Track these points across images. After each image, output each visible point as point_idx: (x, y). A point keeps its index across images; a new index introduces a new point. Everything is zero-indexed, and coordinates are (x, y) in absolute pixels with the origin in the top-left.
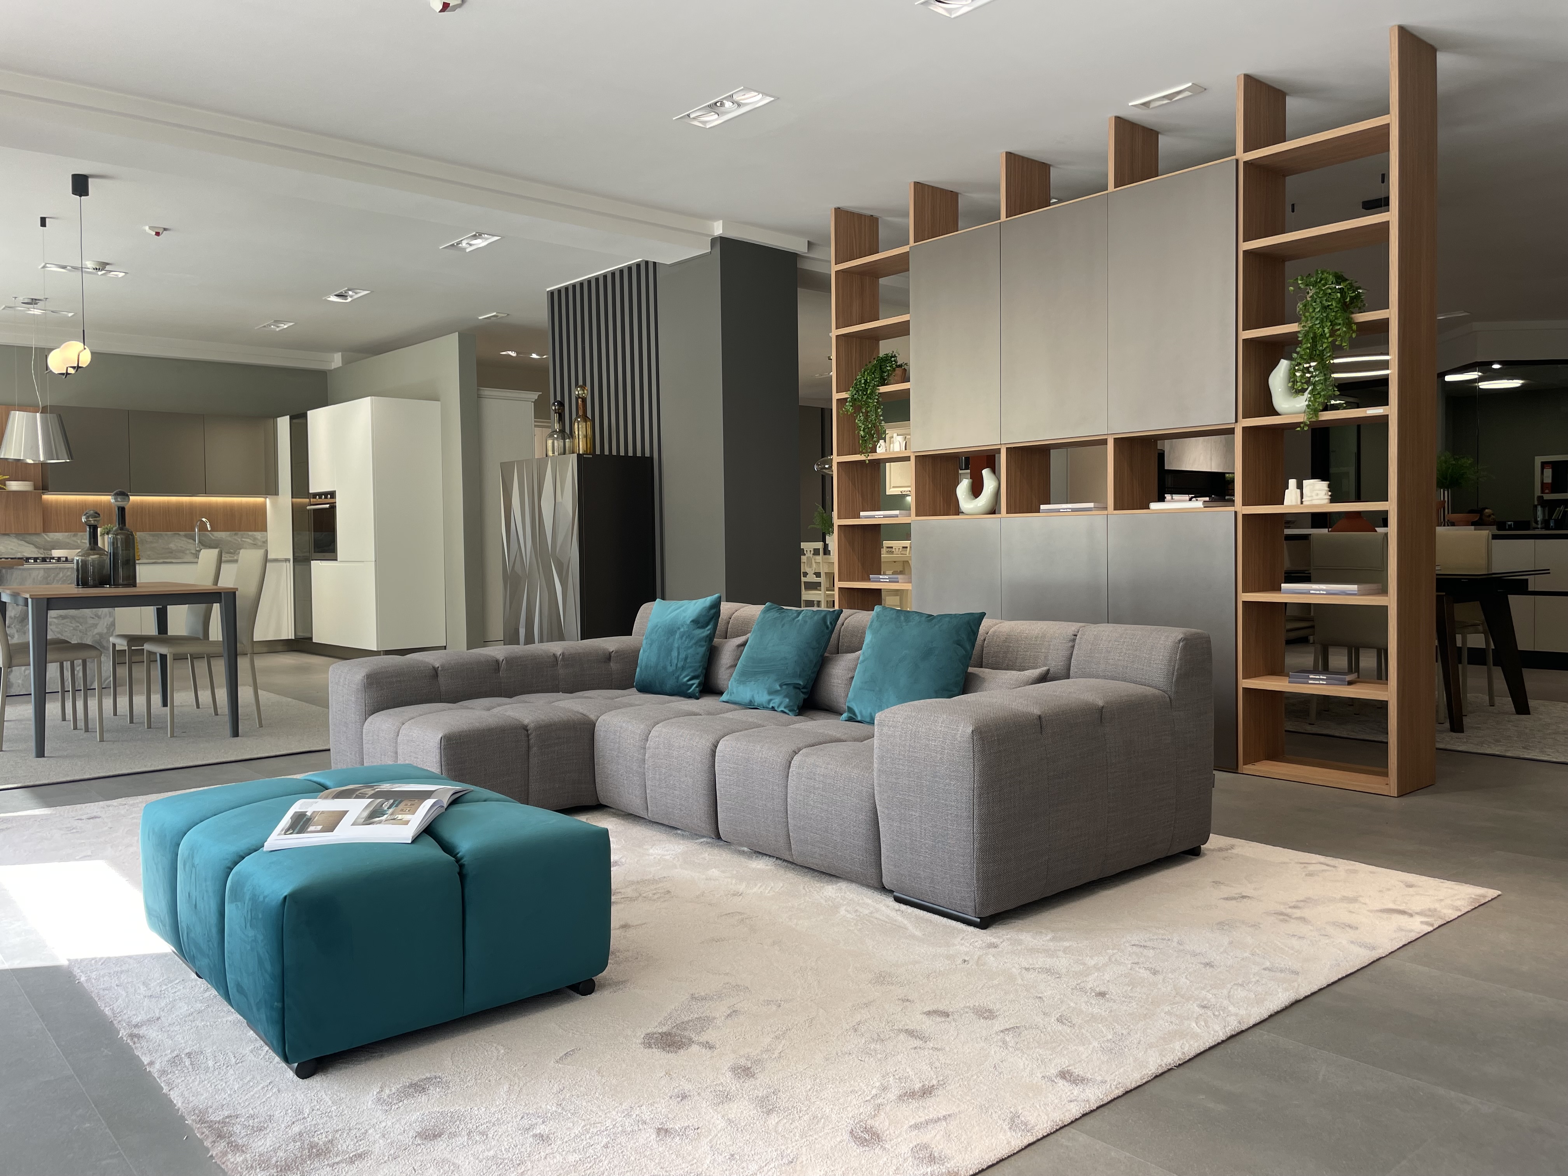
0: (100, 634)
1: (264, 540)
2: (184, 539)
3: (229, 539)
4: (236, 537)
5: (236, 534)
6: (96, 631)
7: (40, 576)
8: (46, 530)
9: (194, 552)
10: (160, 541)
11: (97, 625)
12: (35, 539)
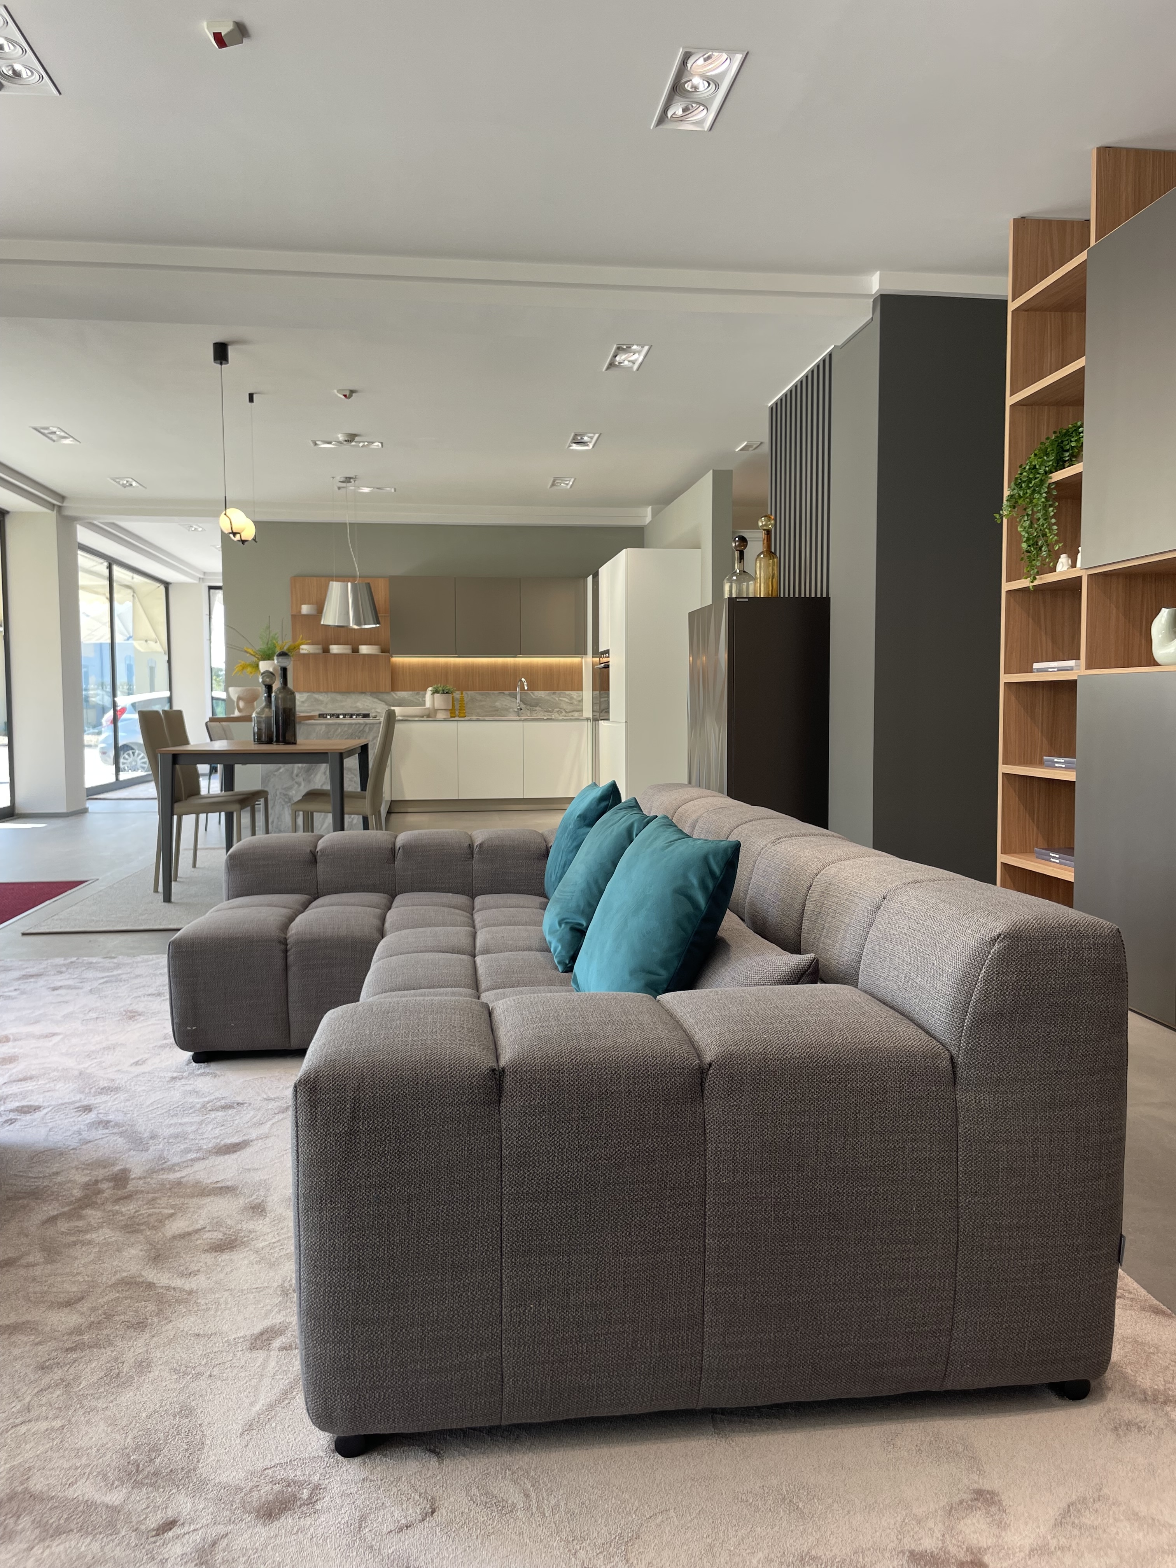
1: (580, 699)
2: (508, 698)
3: (548, 698)
4: (554, 696)
5: (554, 694)
7: (323, 730)
8: (394, 689)
9: (516, 710)
10: (488, 699)
12: (386, 697)
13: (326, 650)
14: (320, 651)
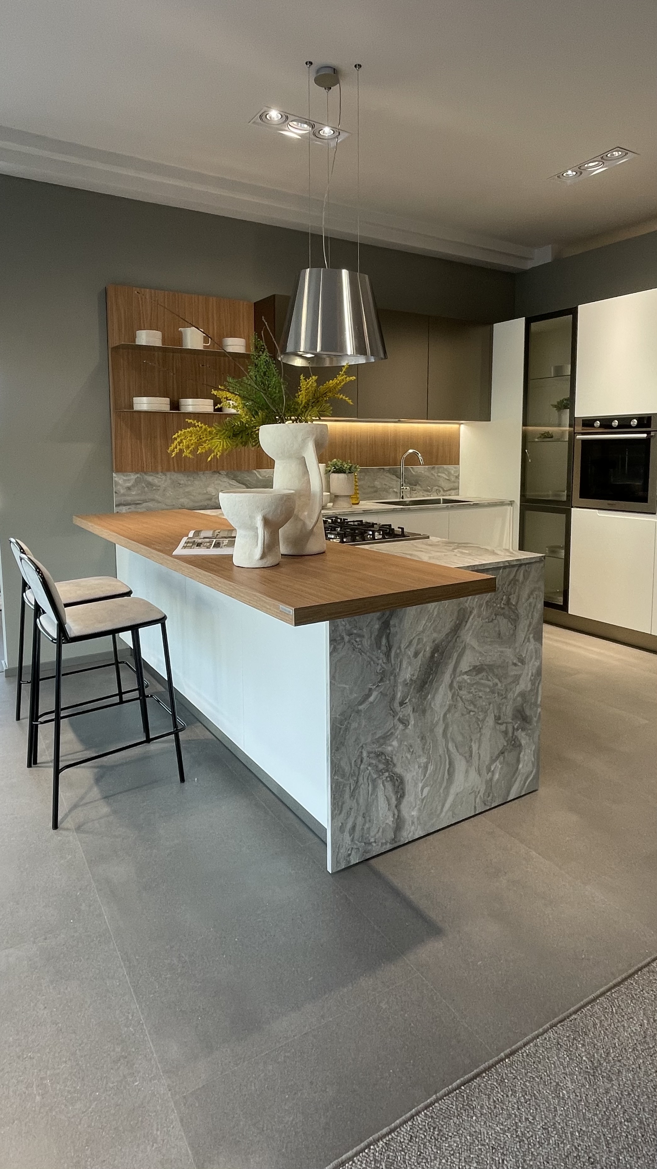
0: (522, 694)
1: (457, 474)
2: (388, 475)
3: (427, 474)
4: (433, 472)
5: (434, 469)
6: (519, 689)
8: (258, 465)
9: (396, 490)
10: (366, 477)
11: (520, 676)
12: (246, 477)
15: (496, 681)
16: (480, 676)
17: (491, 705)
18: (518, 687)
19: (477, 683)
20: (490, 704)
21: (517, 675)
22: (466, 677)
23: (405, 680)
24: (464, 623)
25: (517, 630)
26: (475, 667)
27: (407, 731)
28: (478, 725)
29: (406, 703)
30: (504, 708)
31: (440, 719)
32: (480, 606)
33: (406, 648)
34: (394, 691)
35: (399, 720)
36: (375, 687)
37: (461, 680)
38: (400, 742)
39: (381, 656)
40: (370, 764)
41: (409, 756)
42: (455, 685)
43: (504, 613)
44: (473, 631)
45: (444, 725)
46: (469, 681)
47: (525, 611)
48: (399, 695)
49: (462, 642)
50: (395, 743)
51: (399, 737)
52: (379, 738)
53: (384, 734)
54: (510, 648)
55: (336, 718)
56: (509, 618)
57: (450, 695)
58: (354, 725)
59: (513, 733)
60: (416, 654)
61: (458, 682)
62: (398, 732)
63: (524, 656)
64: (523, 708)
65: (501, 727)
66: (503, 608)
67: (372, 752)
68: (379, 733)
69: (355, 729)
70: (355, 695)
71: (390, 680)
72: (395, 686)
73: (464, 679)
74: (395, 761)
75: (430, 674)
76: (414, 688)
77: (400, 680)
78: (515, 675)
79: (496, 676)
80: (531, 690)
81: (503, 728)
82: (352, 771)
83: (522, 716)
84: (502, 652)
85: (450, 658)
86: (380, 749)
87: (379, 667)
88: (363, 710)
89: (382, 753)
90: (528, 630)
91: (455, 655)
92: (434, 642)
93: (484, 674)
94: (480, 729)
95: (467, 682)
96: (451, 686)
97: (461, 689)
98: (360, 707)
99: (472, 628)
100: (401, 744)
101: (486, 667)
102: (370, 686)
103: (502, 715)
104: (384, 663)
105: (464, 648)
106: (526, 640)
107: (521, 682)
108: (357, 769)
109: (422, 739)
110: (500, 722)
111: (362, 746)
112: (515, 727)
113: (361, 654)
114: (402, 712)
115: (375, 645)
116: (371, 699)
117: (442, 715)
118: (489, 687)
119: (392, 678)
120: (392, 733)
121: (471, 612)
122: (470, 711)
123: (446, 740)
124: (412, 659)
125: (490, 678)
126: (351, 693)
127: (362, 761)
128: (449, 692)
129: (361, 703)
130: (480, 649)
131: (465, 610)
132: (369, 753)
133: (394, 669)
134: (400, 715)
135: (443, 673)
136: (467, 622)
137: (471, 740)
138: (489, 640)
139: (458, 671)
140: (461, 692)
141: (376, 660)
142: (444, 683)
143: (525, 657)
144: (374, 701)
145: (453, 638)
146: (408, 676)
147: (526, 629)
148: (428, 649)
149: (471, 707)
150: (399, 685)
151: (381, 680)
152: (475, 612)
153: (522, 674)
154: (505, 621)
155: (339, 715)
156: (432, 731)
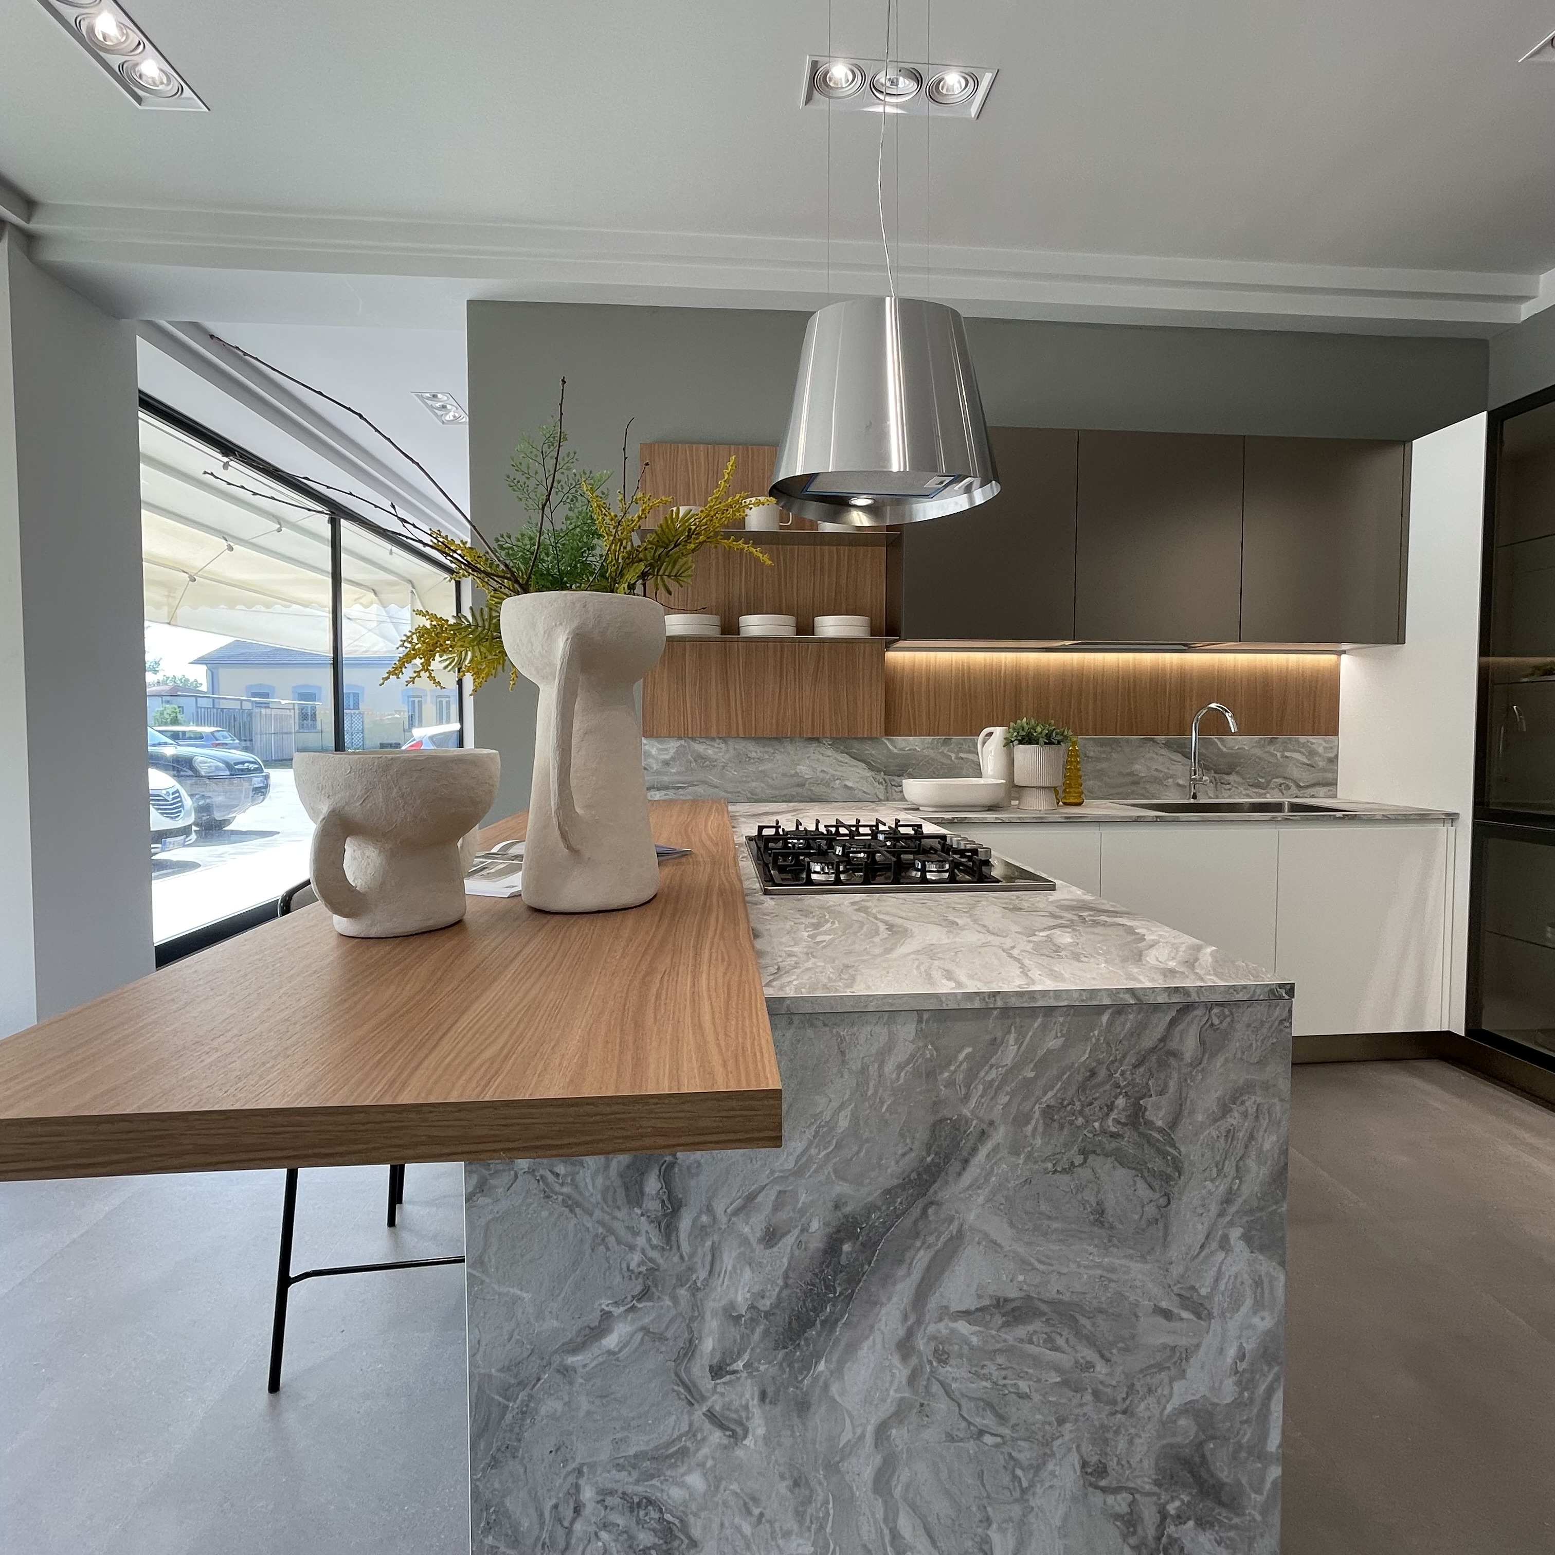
1: (1331, 755)
2: (1168, 752)
3: (1258, 752)
4: (1271, 749)
5: (1272, 742)
8: (890, 730)
12: (870, 750)
13: (730, 628)
14: (714, 632)
15: (1090, 1354)
16: (1021, 1331)
17: (1068, 1426)
18: (1178, 1386)
19: (1008, 1351)
20: (1061, 1421)
21: (1173, 1349)
22: (963, 1327)
23: (732, 1305)
24: (955, 1166)
25: (1173, 1206)
26: (1000, 1303)
27: (739, 1453)
28: (1015, 1477)
29: (734, 1372)
30: (1122, 1444)
31: (862, 1437)
32: (1022, 1120)
33: (736, 1213)
34: (691, 1331)
35: (711, 1415)
36: (622, 1309)
37: (945, 1332)
38: (715, 1483)
39: (644, 1224)
40: (605, 1526)
41: (747, 1529)
42: (921, 1343)
43: (1118, 1149)
44: (994, 1193)
45: (878, 1459)
46: (974, 1340)
47: (1208, 1154)
48: (708, 1345)
49: (951, 1220)
50: (696, 1480)
51: (710, 1463)
52: (635, 1456)
53: (657, 1448)
54: (1143, 1258)
55: (490, 1376)
56: (1139, 1168)
57: (902, 1373)
58: (550, 1406)
59: (1161, 1526)
60: (771, 1237)
61: (933, 1338)
62: (705, 1451)
63: (1203, 1292)
64: (1203, 1456)
65: (1110, 1499)
66: (1114, 1136)
67: (611, 1493)
68: (638, 1443)
69: (553, 1417)
70: (556, 1323)
71: (675, 1299)
72: (696, 1314)
73: (953, 1331)
74: (696, 1533)
75: (824, 1302)
76: (766, 1333)
77: (714, 1303)
78: (1165, 1346)
79: (1091, 1341)
80: (1238, 1404)
81: (1120, 1503)
82: (545, 1535)
83: (1200, 1482)
84: (1113, 1270)
85: (900, 1262)
86: (640, 1489)
87: (636, 1257)
88: (581, 1370)
89: (650, 1502)
90: (1221, 1214)
91: (922, 1258)
92: (837, 1207)
93: (1037, 1325)
94: (1024, 1491)
95: (967, 1342)
96: (905, 1347)
97: (944, 1362)
98: (570, 1360)
99: (987, 1180)
100: (717, 1488)
101: (1044, 1307)
102: (605, 1303)
103: (1113, 1463)
104: (654, 1247)
105: (956, 1242)
106: (1214, 1245)
107: (1190, 1373)
108: (560, 1533)
109: (796, 1484)
110: (1103, 1483)
111: (579, 1472)
112: (1172, 1508)
113: (572, 1211)
114: (723, 1395)
115: (620, 1192)
116: (611, 1341)
117: (870, 1429)
118: (1058, 1369)
119: (683, 1292)
120: (683, 1453)
121: (983, 1135)
122: (981, 1433)
123: (885, 1502)
124: (759, 1248)
125: (1060, 1342)
126: (540, 1316)
127: (577, 1510)
128: (896, 1360)
129: (576, 1348)
130: (1021, 1250)
131: (958, 1126)
132: (604, 1494)
133: (691, 1269)
134: (716, 1403)
135: (875, 1303)
136: (966, 1162)
137: (988, 1521)
138: (1055, 1225)
139: (933, 1303)
140: (947, 1371)
141: (622, 1232)
142: (877, 1333)
143: (1210, 1297)
144: (620, 1351)
145: (911, 1205)
146: (741, 1298)
147: (1214, 1208)
148: (815, 1225)
149: (989, 1421)
150: (708, 1315)
151: (645, 1294)
152: (999, 1135)
153: (1198, 1346)
154: (1121, 1174)
155: (501, 1370)
156: (832, 1468)
